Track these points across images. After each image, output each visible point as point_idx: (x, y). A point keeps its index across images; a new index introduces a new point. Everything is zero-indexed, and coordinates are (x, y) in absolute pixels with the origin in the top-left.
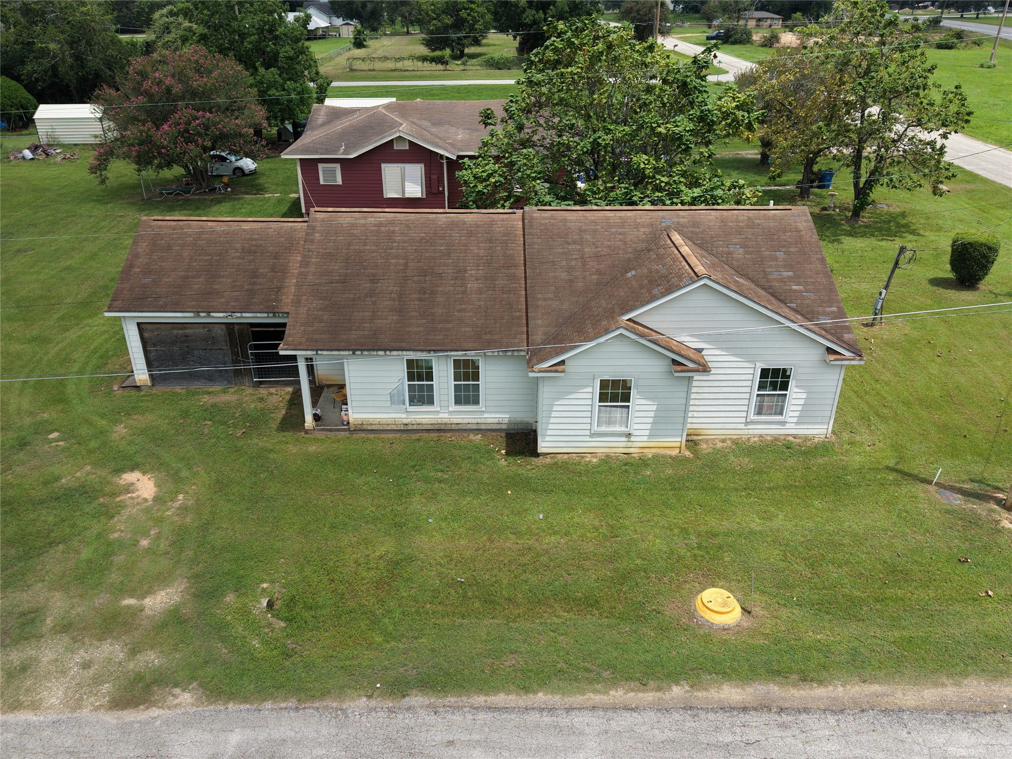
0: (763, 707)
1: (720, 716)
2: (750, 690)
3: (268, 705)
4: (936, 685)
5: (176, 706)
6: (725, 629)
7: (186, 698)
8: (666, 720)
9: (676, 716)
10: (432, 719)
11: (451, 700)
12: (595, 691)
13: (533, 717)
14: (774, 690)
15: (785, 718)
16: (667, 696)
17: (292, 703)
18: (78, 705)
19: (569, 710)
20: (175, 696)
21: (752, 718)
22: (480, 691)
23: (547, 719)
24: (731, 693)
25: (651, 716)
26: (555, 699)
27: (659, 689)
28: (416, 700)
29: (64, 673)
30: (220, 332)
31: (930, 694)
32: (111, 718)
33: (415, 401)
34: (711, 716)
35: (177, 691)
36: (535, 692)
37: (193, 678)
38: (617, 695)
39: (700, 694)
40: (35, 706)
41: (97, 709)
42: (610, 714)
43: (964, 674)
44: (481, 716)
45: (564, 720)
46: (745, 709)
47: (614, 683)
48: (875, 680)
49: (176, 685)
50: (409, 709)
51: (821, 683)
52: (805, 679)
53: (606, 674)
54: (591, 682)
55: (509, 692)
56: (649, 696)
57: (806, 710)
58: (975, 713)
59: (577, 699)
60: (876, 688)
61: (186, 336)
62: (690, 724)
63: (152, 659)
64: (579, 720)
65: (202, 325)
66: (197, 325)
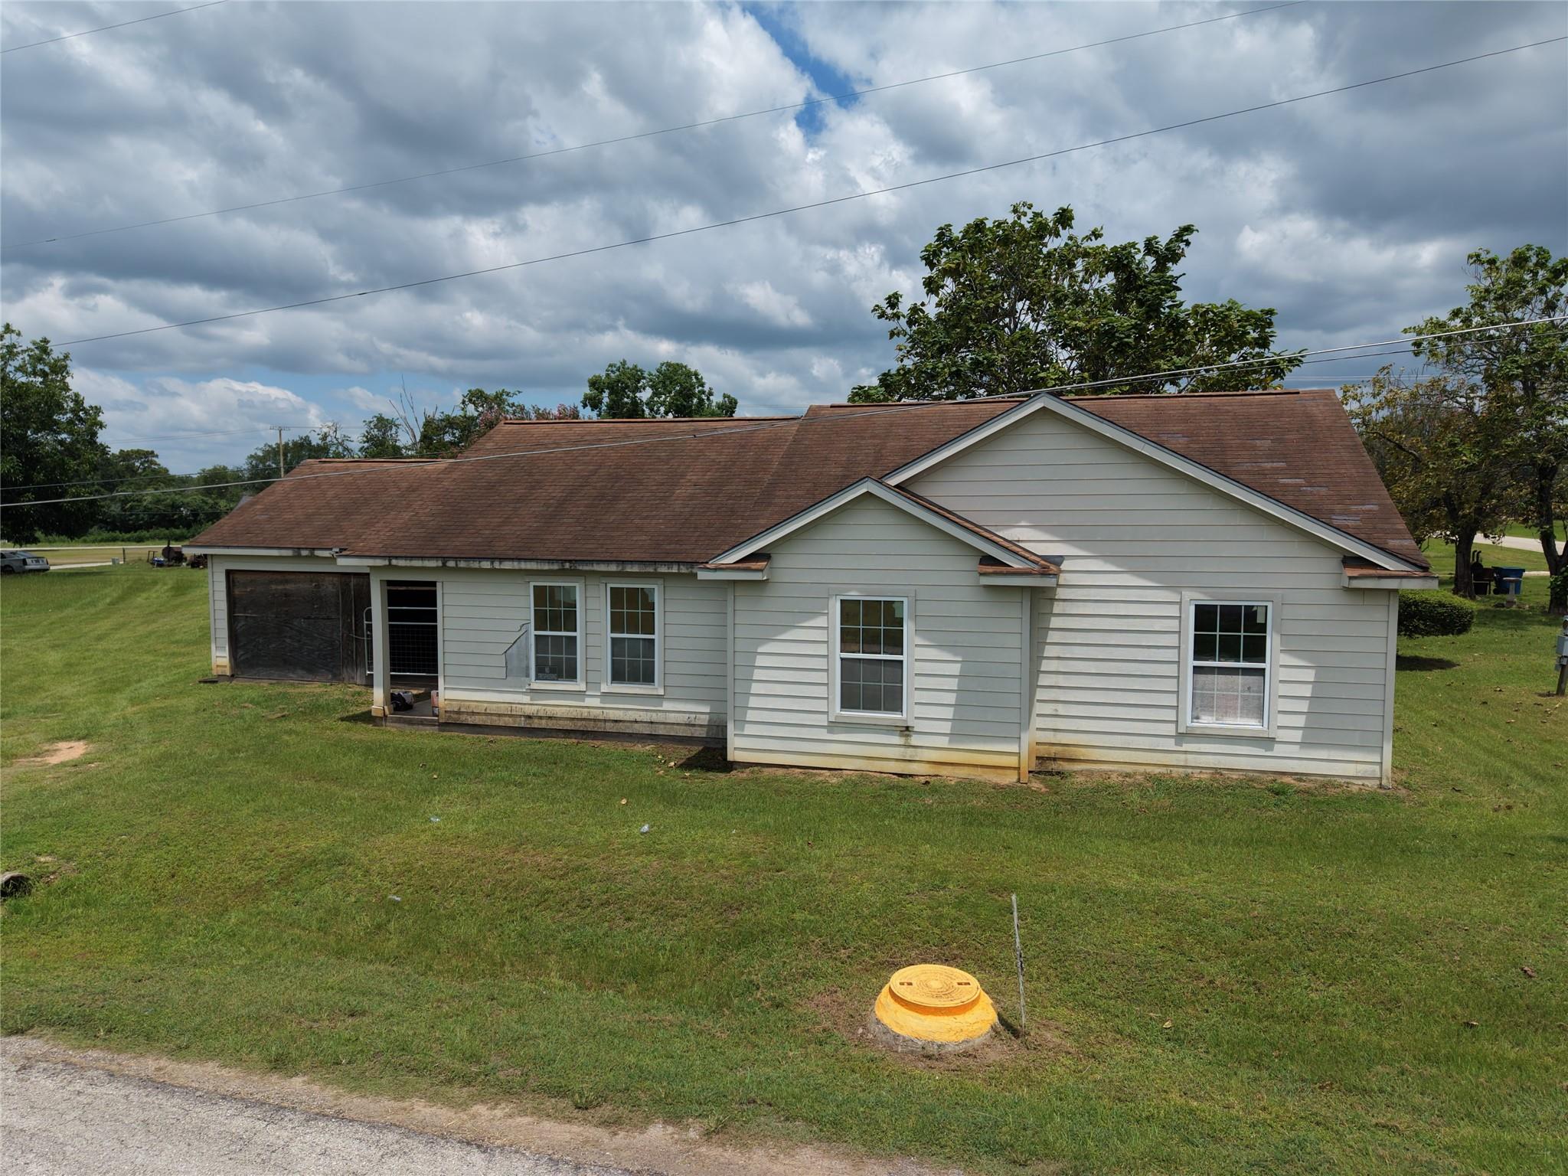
24: (809, 1166)
30: (330, 588)
33: (547, 670)
61: (286, 595)
65: (308, 576)
66: (302, 576)
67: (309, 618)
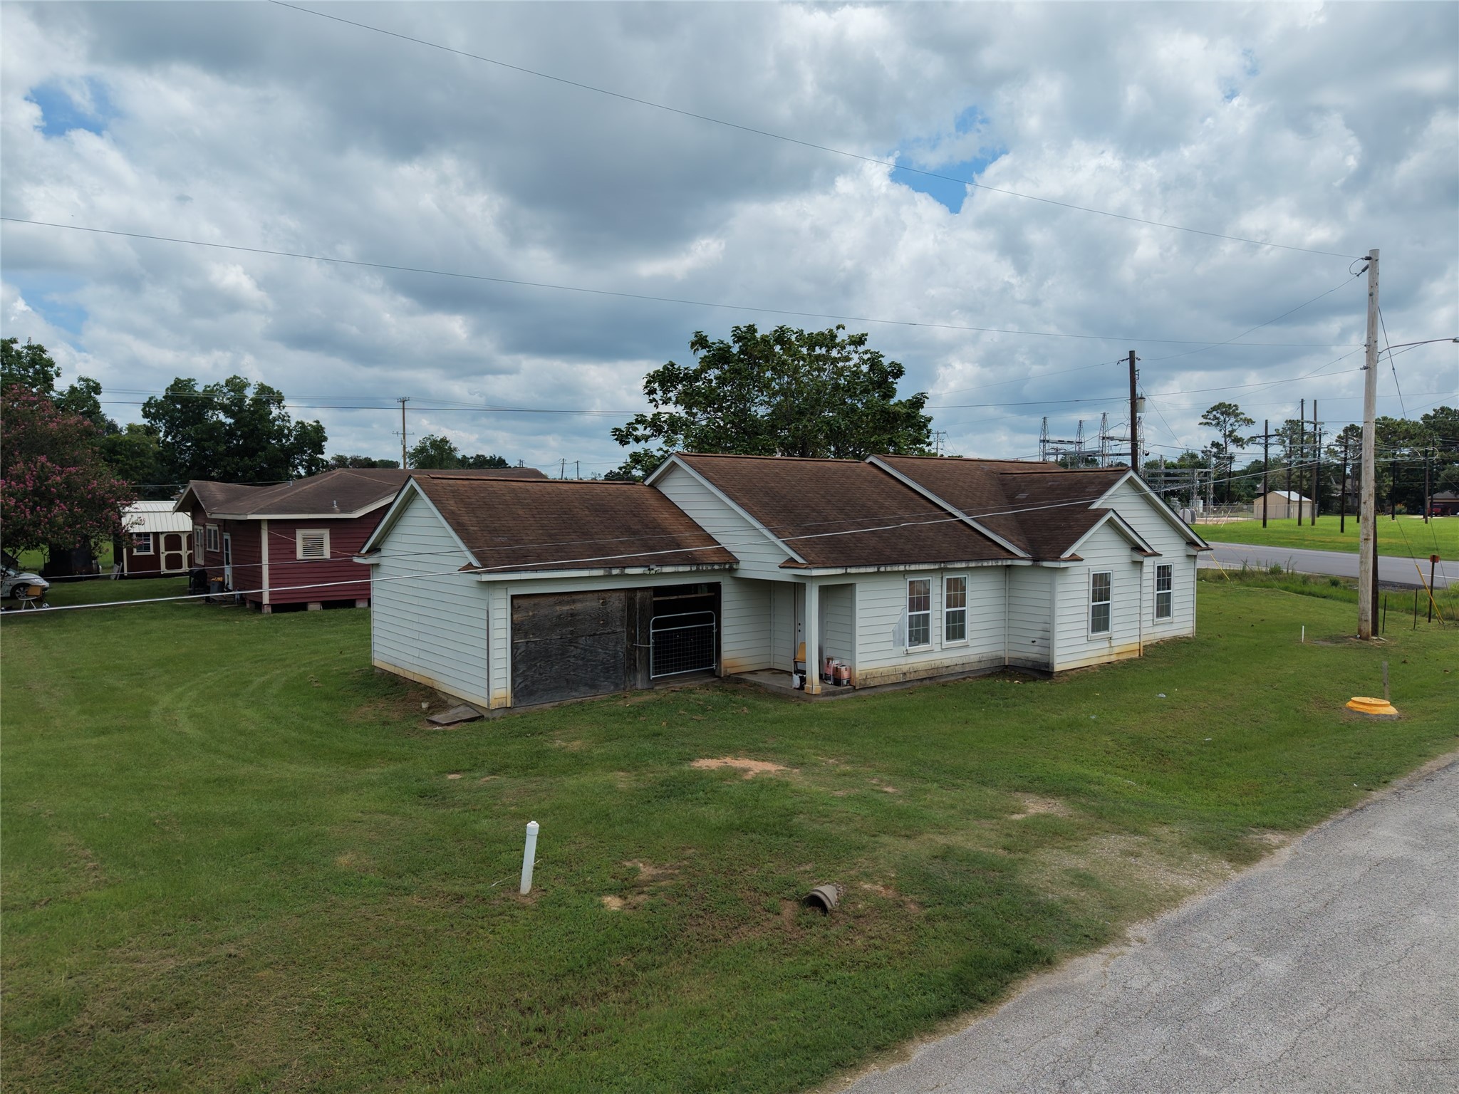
30: (616, 603)
33: (914, 639)
61: (572, 615)
65: (596, 595)
66: (590, 595)
67: (595, 634)
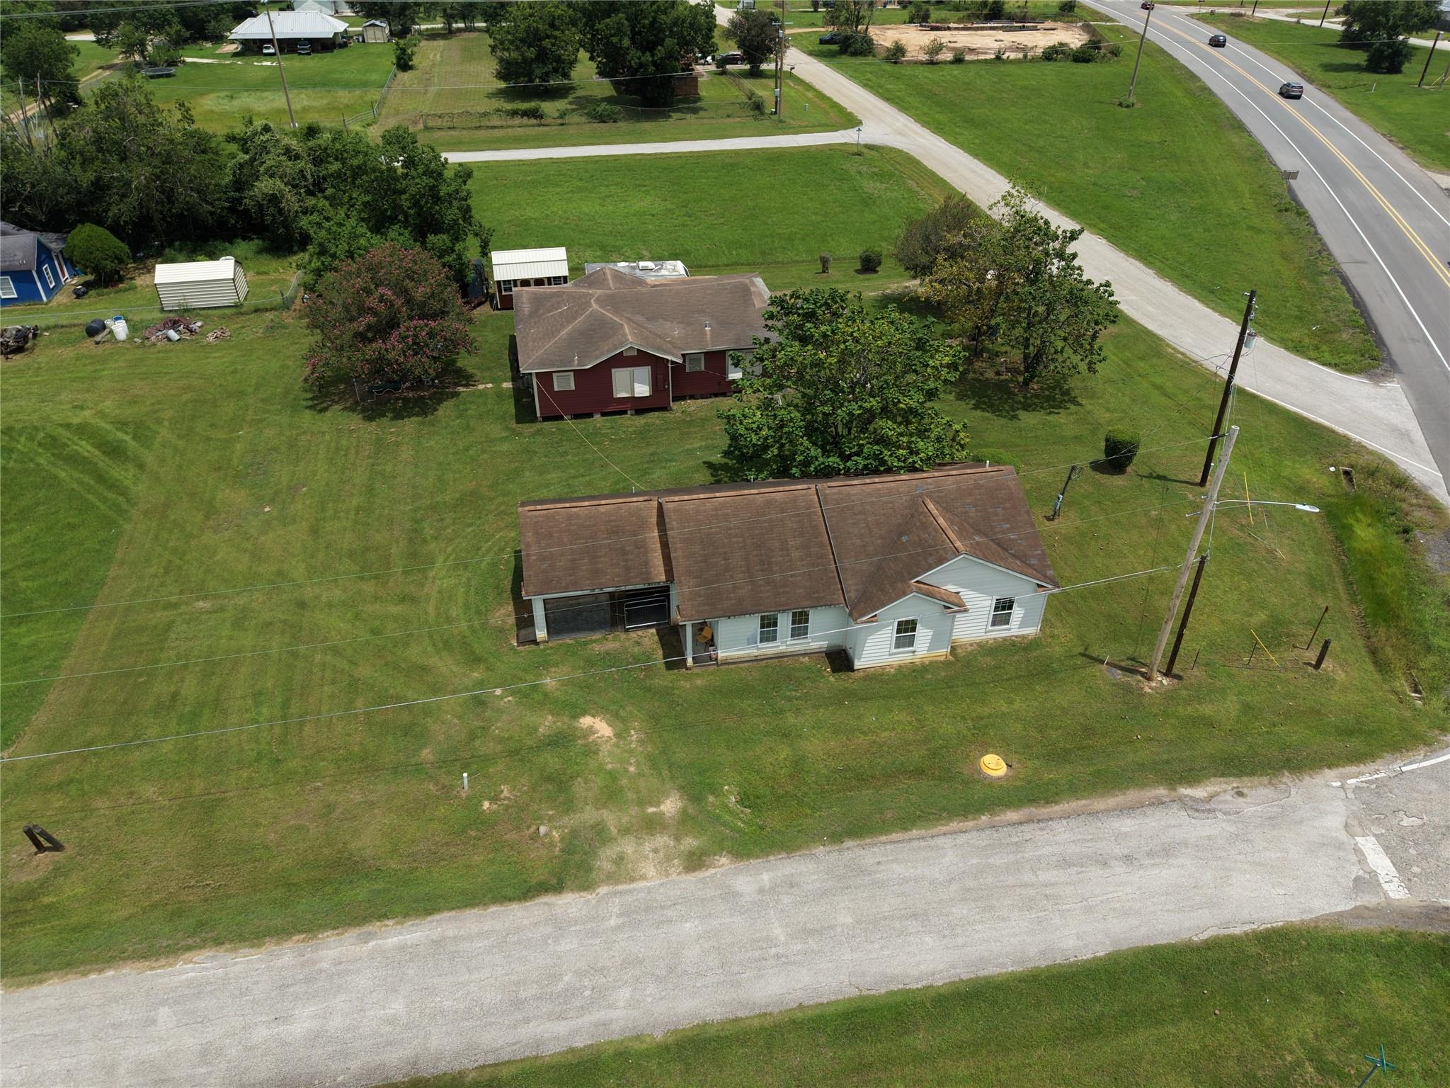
0: (1029, 821)
1: (1010, 828)
2: (1021, 813)
3: (772, 858)
4: (1114, 796)
5: (723, 865)
6: (999, 778)
7: (724, 860)
8: (983, 835)
9: (988, 832)
10: (863, 852)
11: (868, 841)
12: (942, 825)
13: (915, 843)
14: (1033, 811)
15: (1041, 825)
16: (980, 822)
17: (784, 855)
18: (667, 875)
19: (932, 837)
20: (718, 861)
21: (1025, 827)
22: (881, 833)
23: (923, 844)
24: (1012, 815)
25: (975, 833)
26: (923, 832)
27: (975, 819)
28: (849, 843)
29: (646, 857)
31: (1111, 802)
32: (692, 877)
33: (764, 640)
34: (1005, 829)
35: (717, 857)
36: (911, 830)
37: (722, 849)
38: (954, 825)
39: (997, 818)
40: (643, 877)
41: (679, 874)
42: (954, 836)
43: (1127, 788)
44: (888, 847)
45: (932, 842)
46: (1021, 823)
47: (950, 819)
48: (1083, 798)
49: (715, 855)
50: (848, 849)
51: (1056, 803)
52: (1048, 802)
53: (944, 815)
54: (937, 820)
55: (897, 832)
56: (971, 824)
57: (1051, 819)
58: (1133, 809)
59: (934, 831)
60: (1084, 802)
62: (995, 835)
63: (690, 842)
64: (940, 841)
